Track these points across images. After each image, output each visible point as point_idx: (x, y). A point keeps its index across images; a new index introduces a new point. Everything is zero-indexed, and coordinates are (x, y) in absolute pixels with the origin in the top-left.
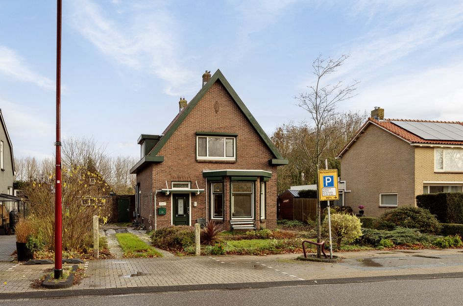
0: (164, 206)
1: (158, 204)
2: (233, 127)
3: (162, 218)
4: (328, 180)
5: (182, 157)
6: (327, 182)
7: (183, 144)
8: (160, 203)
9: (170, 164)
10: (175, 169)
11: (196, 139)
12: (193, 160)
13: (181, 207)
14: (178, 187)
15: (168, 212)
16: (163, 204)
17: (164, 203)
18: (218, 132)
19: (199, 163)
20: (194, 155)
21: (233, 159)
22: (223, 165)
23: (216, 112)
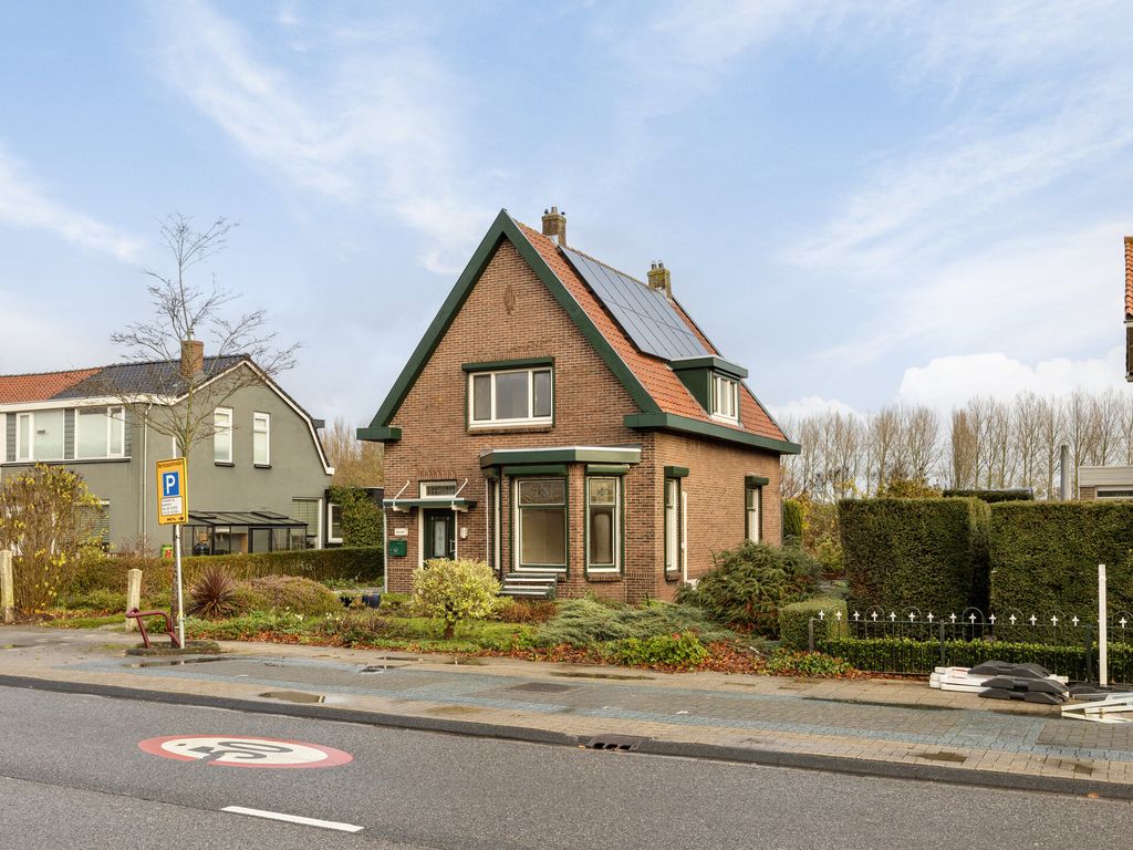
0: (404, 537)
1: (391, 533)
2: (547, 341)
3: (400, 565)
4: (171, 481)
5: (438, 425)
6: (169, 485)
7: (441, 395)
8: (396, 530)
9: (416, 442)
10: (425, 453)
11: (467, 381)
12: (462, 429)
13: (440, 539)
14: (436, 494)
15: (410, 551)
16: (401, 532)
17: (403, 530)
18: (512, 358)
19: (473, 435)
20: (462, 418)
21: (547, 421)
22: (524, 439)
23: (509, 310)
